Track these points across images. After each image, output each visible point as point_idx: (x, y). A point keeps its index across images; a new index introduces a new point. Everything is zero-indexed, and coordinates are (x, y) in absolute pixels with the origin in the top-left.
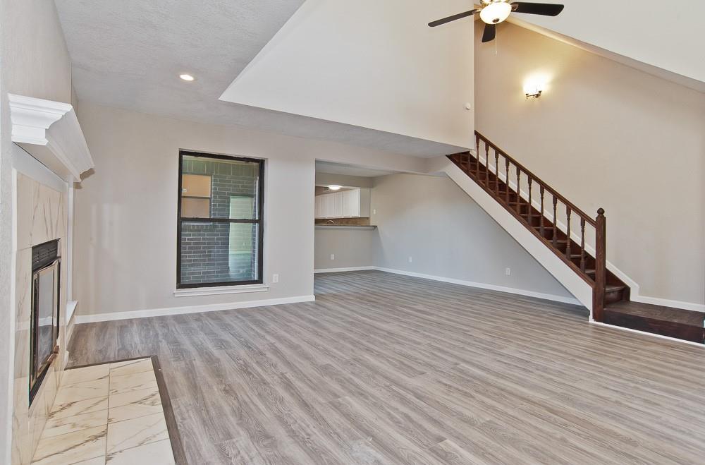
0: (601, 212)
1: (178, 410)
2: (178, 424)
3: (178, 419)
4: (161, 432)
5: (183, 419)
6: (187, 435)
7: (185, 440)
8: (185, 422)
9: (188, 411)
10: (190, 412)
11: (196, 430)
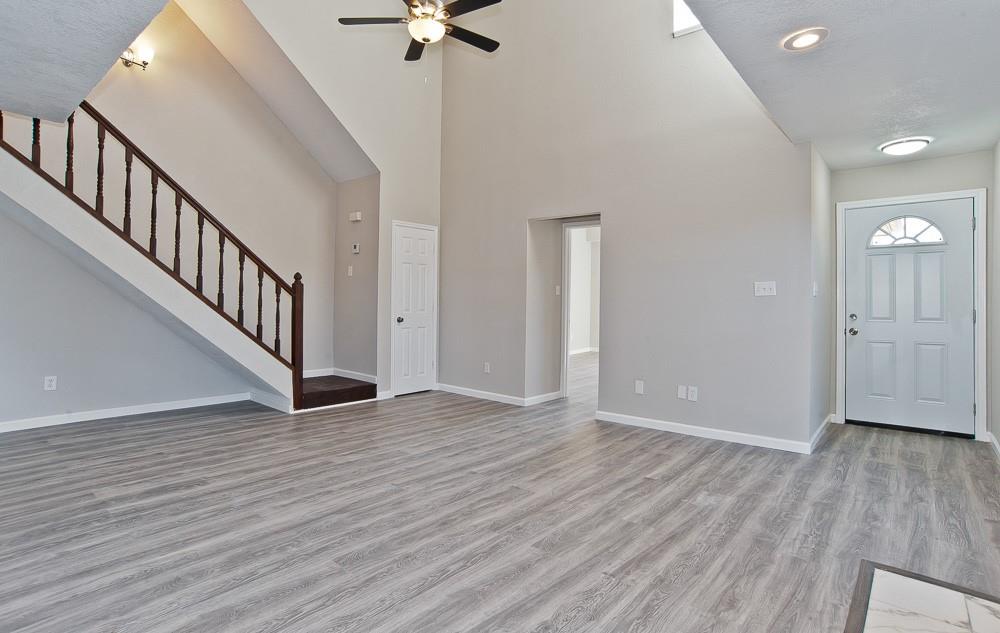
0: (298, 277)
1: (836, 624)
2: (848, 607)
3: (844, 612)
4: (878, 610)
5: (835, 607)
6: (845, 588)
7: (851, 585)
8: (836, 602)
9: (822, 613)
10: (819, 608)
11: (829, 585)
